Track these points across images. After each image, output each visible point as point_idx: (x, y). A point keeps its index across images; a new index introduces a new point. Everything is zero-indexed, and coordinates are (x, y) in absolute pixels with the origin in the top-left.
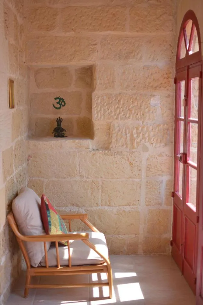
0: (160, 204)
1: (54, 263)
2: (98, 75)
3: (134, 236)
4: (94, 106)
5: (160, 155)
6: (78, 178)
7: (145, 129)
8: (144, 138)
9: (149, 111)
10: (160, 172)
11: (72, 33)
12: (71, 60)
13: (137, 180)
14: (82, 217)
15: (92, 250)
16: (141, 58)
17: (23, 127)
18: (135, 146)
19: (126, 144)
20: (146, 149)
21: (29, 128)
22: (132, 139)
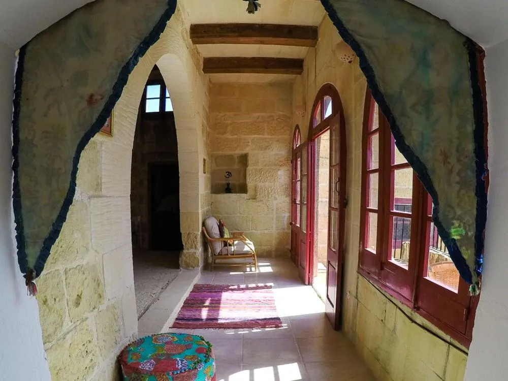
0: (284, 229)
1: (226, 253)
2: (249, 158)
3: (269, 247)
4: (247, 176)
5: (283, 202)
6: (239, 215)
7: (275, 188)
8: (275, 193)
9: (277, 178)
10: (284, 212)
11: (236, 136)
12: (235, 151)
13: (271, 216)
14: (241, 234)
15: (246, 246)
16: (272, 150)
17: (209, 186)
18: (270, 197)
19: (265, 196)
20: (276, 199)
21: (212, 188)
22: (268, 193)
